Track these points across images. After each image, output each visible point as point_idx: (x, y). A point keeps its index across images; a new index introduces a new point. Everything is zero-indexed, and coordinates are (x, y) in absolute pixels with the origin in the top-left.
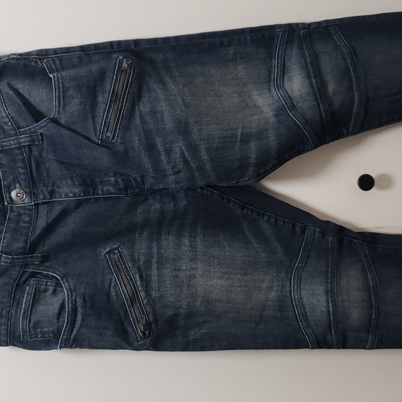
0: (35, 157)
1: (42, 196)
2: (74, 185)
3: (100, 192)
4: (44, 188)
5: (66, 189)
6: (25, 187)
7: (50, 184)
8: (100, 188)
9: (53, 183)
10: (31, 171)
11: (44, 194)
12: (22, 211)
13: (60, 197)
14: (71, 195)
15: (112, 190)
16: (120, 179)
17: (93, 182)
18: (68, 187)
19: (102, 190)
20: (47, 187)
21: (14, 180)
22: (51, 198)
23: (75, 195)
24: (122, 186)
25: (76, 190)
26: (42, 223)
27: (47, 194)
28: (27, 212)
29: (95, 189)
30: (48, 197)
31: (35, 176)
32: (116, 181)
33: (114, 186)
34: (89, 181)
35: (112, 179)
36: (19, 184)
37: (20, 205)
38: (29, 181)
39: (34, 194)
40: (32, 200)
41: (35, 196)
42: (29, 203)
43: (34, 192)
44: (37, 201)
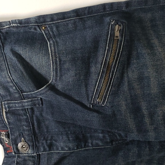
0: (37, 117)
1: (42, 149)
2: (69, 139)
3: (90, 145)
4: (45, 141)
5: (62, 144)
6: (29, 140)
7: (49, 138)
8: (90, 141)
9: (52, 137)
10: (34, 128)
11: (44, 147)
13: (58, 149)
14: (66, 149)
15: (101, 144)
16: (107, 136)
17: (84, 136)
18: (64, 142)
19: (92, 144)
20: (46, 140)
21: (20, 135)
22: (50, 150)
23: (70, 149)
24: (109, 141)
25: (71, 145)
27: (46, 147)
29: (86, 142)
30: (48, 149)
31: (37, 131)
32: (104, 137)
33: (101, 140)
34: (81, 136)
35: (101, 135)
36: (24, 138)
37: (25, 155)
38: (32, 136)
39: (36, 146)
40: (34, 152)
41: (36, 148)
42: (32, 154)
43: (36, 144)
44: (38, 153)
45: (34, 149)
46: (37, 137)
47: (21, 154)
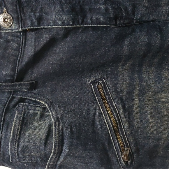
1: (29, 23)
2: (63, 11)
3: (89, 21)
4: (32, 13)
5: (54, 16)
6: (12, 11)
7: (38, 10)
8: (89, 16)
9: (42, 9)
11: (32, 21)
12: (10, 37)
14: (60, 22)
15: (102, 19)
16: (110, 8)
17: (82, 9)
18: (57, 13)
19: (91, 19)
20: (35, 13)
22: (39, 25)
23: (63, 23)
24: (112, 16)
25: (65, 18)
26: (29, 51)
27: (34, 20)
28: (15, 39)
29: (84, 17)
30: (36, 23)
32: (107, 10)
33: (104, 15)
34: (78, 9)
35: (103, 7)
36: (6, 8)
37: (8, 31)
38: (16, 5)
39: (22, 20)
40: (19, 26)
41: (22, 22)
42: (16, 29)
43: (21, 17)
44: (25, 27)
45: (19, 24)
46: (23, 9)
47: (3, 30)
